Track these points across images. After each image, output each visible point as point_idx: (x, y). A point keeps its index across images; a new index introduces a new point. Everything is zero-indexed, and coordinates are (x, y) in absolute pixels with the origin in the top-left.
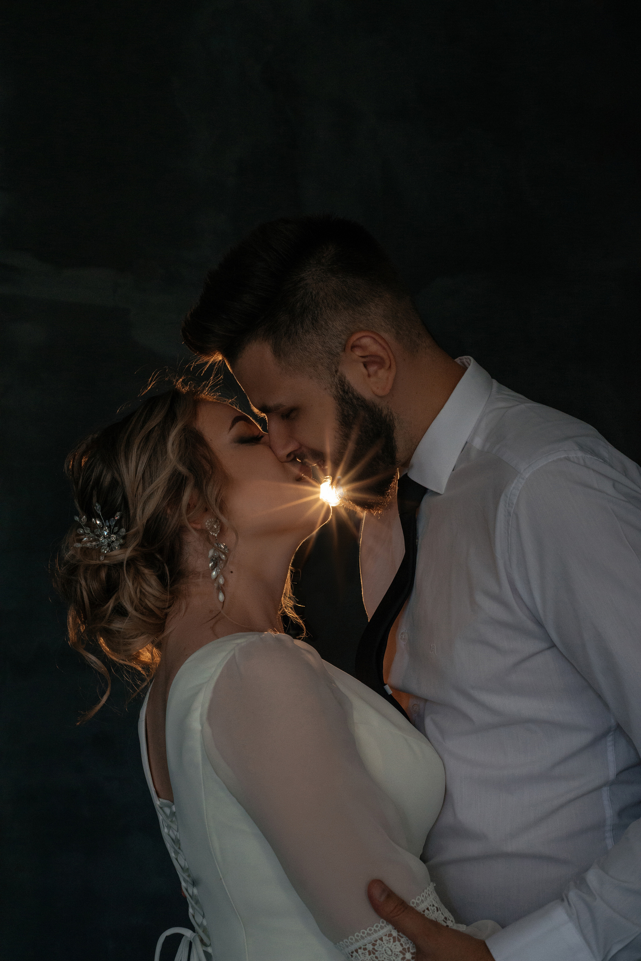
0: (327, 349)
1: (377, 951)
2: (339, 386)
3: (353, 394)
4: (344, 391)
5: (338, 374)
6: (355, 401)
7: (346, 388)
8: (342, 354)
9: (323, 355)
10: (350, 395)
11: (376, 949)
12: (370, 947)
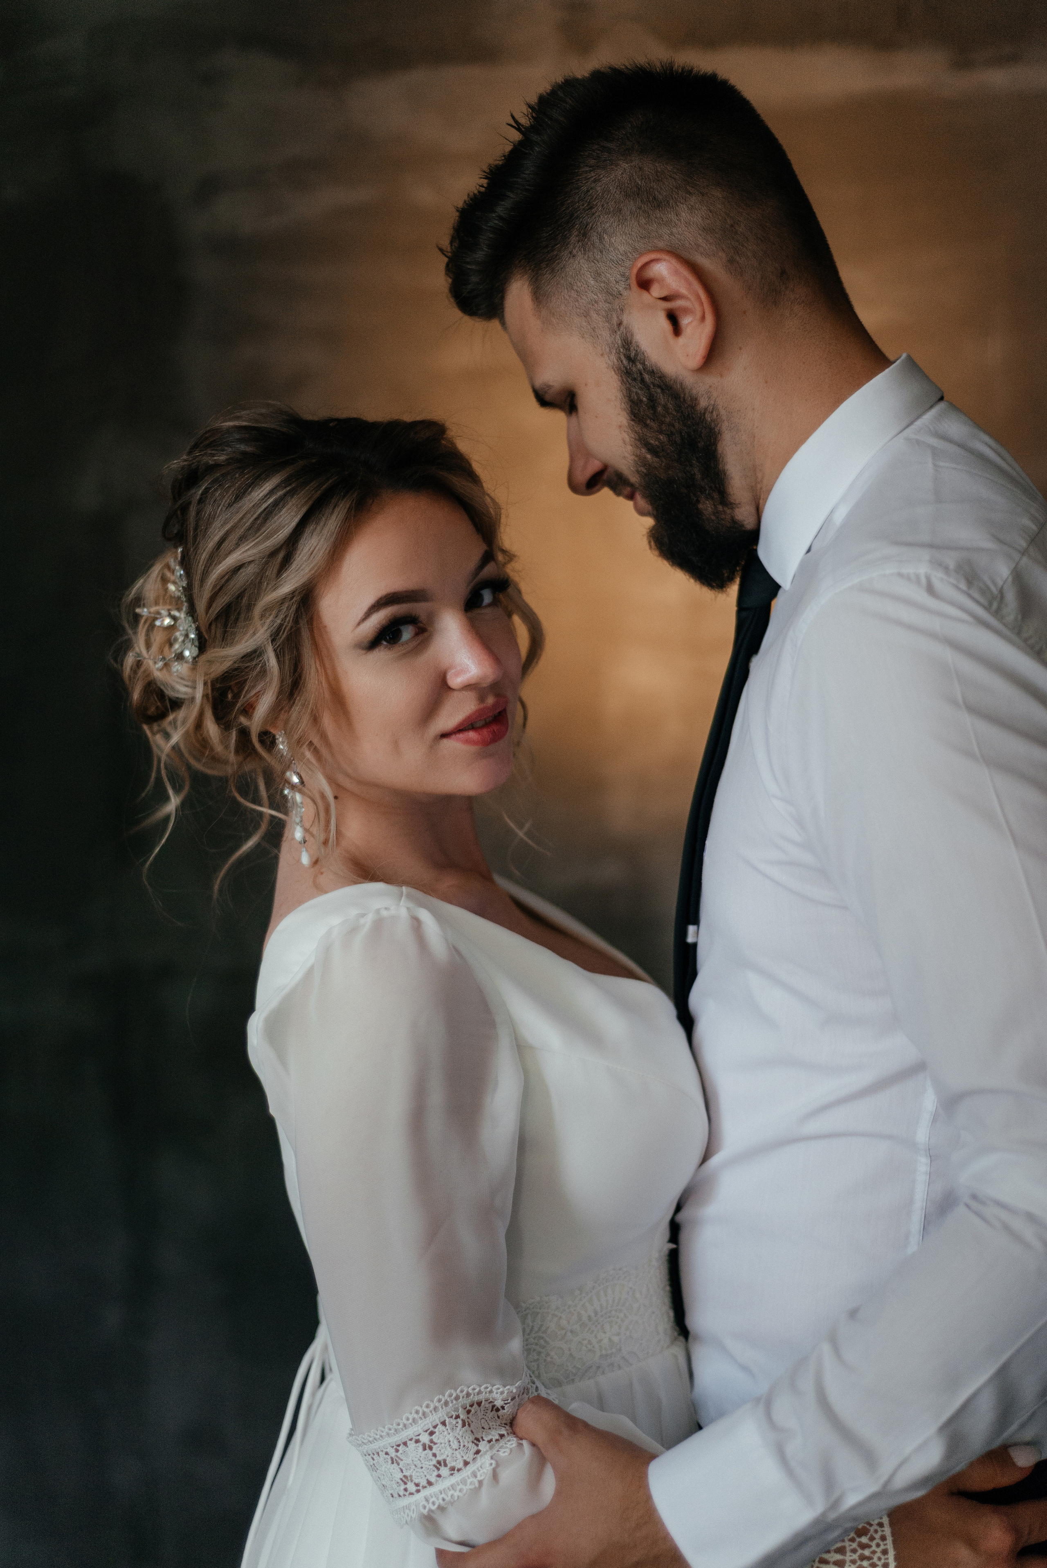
0: (602, 285)
1: (435, 1444)
2: (622, 350)
3: (643, 364)
4: (629, 358)
5: (622, 328)
6: (646, 377)
7: (633, 355)
8: (625, 293)
9: (597, 296)
10: (640, 366)
11: (435, 1440)
12: (425, 1438)
